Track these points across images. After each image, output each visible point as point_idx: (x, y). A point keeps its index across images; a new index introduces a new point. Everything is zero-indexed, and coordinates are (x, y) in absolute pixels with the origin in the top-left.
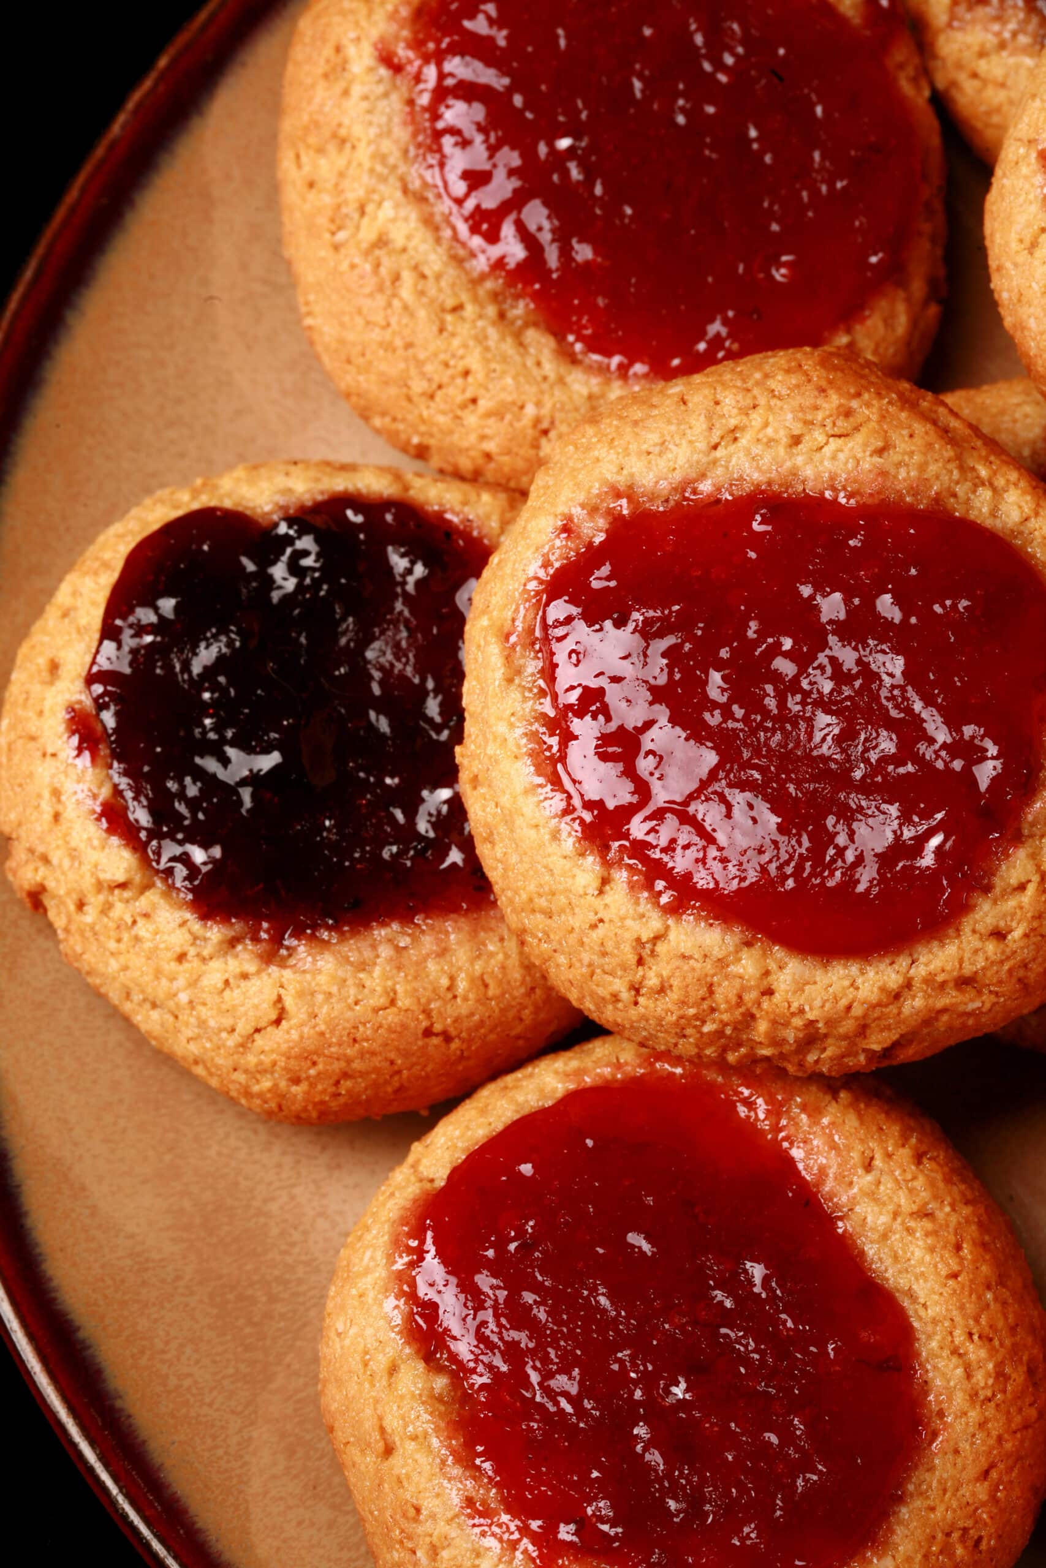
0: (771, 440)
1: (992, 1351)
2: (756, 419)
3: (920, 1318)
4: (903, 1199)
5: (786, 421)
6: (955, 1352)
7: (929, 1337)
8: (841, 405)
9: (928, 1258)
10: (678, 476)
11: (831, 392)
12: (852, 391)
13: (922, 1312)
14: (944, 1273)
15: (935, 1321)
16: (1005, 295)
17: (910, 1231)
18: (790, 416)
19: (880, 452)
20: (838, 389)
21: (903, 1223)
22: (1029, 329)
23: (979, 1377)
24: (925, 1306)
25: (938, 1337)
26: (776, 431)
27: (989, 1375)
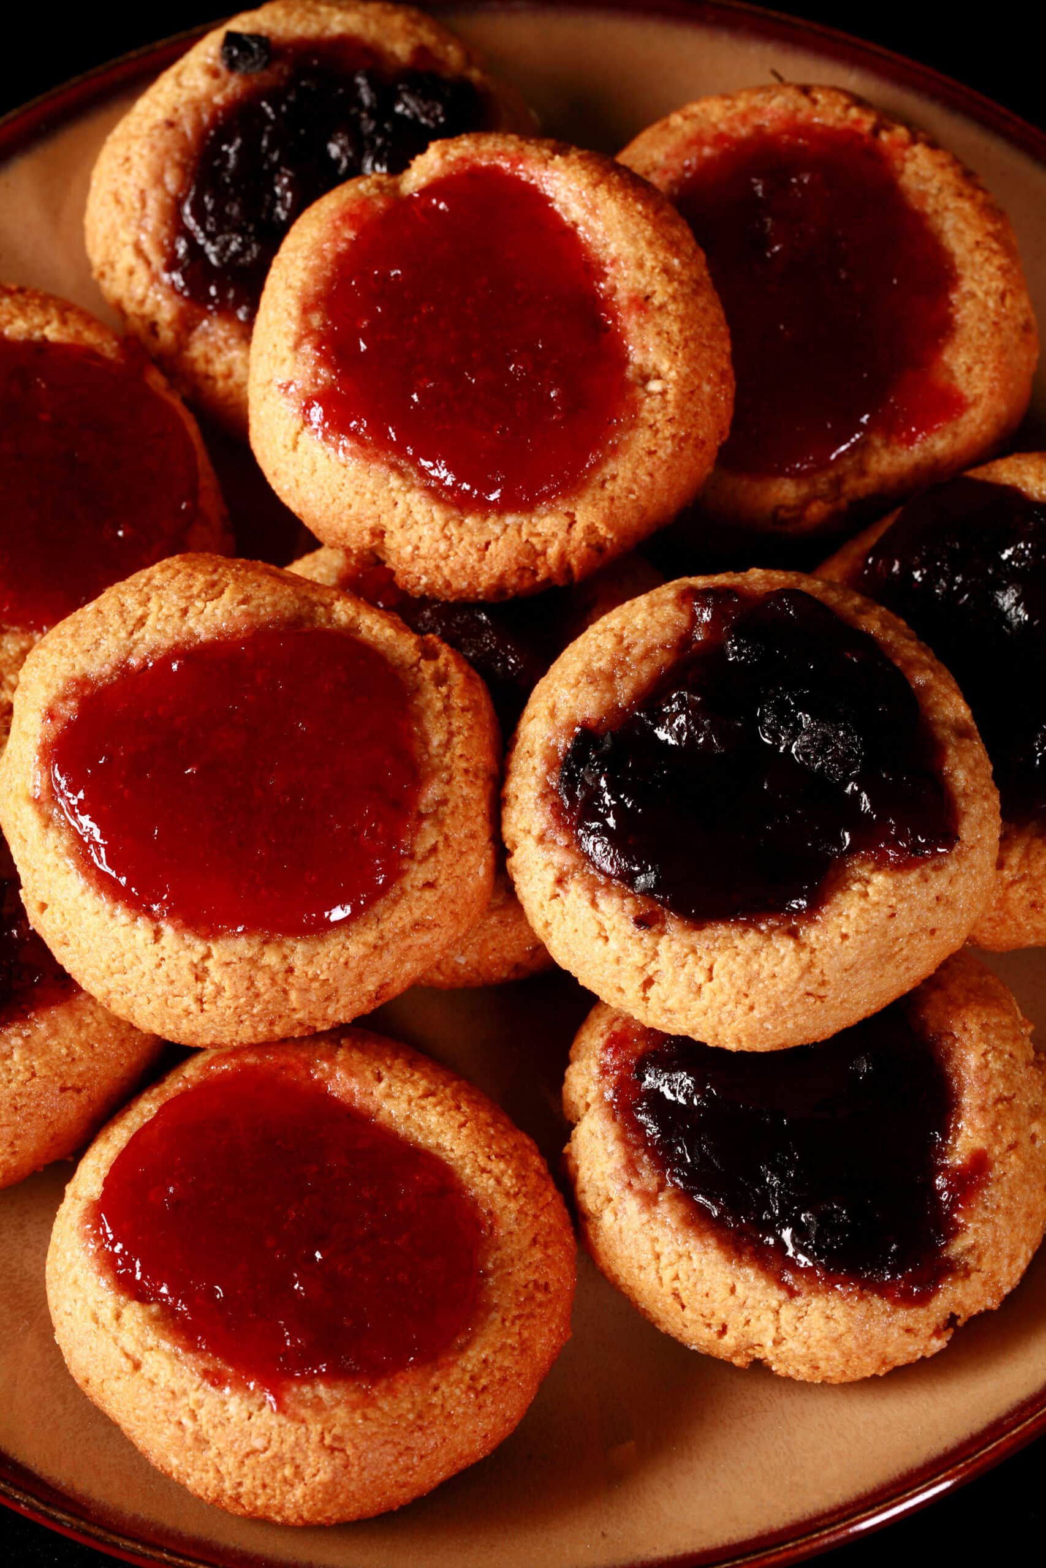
0: (167, 617)
1: (508, 1163)
2: (153, 605)
3: (452, 1159)
4: (411, 1091)
5: (173, 601)
6: (484, 1170)
7: (463, 1168)
8: (206, 581)
9: (442, 1120)
10: (113, 659)
11: (196, 574)
12: (210, 569)
13: (452, 1155)
14: (456, 1126)
15: (462, 1157)
17: (423, 1108)
18: (175, 597)
19: (244, 601)
20: (201, 571)
21: (417, 1104)
23: (507, 1181)
24: (452, 1150)
25: (469, 1166)
26: (169, 609)
27: (511, 1177)
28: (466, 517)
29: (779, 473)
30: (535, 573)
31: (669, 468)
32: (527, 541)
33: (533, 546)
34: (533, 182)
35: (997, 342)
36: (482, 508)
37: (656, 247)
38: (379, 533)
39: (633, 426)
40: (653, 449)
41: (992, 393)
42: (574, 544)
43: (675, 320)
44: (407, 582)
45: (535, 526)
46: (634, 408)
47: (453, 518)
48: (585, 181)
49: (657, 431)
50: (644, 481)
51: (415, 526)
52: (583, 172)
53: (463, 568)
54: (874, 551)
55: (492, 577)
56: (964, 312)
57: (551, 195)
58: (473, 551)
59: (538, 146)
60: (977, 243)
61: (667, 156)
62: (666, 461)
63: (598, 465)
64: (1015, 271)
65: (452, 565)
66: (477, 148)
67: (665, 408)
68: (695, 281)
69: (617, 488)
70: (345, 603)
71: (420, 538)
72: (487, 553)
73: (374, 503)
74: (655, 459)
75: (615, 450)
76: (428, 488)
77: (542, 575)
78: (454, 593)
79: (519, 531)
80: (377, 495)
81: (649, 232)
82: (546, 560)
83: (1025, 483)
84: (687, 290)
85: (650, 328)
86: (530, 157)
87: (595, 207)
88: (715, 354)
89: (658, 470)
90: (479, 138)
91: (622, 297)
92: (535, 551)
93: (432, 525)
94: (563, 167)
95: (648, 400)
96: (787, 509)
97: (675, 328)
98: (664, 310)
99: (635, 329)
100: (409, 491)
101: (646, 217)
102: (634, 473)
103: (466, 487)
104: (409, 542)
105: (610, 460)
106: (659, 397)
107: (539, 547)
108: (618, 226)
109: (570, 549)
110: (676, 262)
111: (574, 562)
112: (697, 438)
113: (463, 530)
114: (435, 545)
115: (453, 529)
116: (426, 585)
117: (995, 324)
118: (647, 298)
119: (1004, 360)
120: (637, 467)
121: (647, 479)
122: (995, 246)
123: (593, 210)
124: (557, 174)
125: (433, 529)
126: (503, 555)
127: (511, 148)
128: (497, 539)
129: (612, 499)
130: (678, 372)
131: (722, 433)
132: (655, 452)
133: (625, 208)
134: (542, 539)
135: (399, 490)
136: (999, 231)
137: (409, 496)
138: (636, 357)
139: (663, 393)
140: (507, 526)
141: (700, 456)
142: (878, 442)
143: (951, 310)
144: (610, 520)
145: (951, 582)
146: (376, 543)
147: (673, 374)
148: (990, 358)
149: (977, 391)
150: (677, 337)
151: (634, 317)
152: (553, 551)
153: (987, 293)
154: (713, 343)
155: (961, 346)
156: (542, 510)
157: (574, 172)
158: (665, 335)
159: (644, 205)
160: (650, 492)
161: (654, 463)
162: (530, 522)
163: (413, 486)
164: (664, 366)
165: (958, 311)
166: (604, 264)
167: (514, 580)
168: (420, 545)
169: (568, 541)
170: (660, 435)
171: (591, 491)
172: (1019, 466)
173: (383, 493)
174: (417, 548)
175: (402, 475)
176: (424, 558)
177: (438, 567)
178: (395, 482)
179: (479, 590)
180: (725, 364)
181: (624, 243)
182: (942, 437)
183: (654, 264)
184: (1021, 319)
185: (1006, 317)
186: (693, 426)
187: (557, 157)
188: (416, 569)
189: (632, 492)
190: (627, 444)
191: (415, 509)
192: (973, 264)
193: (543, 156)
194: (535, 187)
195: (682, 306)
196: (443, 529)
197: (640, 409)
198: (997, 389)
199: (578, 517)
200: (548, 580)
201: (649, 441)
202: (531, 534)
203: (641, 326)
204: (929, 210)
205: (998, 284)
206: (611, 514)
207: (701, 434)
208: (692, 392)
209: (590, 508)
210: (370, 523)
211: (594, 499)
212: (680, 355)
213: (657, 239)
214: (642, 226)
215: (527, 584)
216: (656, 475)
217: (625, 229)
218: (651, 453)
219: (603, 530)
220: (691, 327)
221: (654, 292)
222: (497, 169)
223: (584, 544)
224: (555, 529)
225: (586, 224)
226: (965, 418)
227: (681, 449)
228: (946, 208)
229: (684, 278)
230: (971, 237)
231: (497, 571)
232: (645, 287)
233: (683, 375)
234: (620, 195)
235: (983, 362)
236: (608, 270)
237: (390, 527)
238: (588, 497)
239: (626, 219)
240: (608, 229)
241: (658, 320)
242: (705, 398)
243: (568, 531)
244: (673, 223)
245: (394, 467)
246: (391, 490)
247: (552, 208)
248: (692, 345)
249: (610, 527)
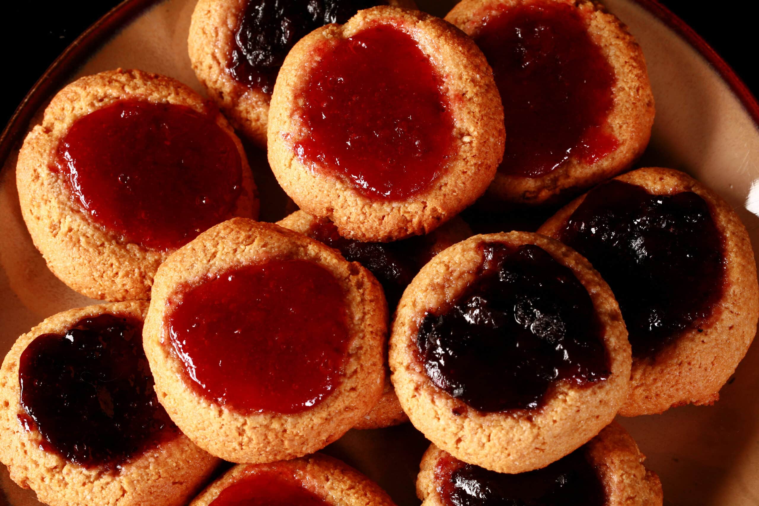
0: (227, 253)
2: (220, 247)
4: (342, 486)
5: (229, 245)
8: (246, 235)
9: (357, 501)
10: (200, 274)
11: (241, 232)
12: (248, 229)
16: (285, 185)
17: (348, 495)
18: (230, 243)
19: (264, 246)
20: (243, 230)
21: (345, 493)
22: (297, 193)
26: (228, 249)
28: (373, 203)
29: (527, 176)
30: (406, 230)
31: (473, 180)
32: (403, 215)
33: (406, 218)
34: (408, 33)
35: (634, 114)
36: (382, 199)
37: (468, 69)
38: (331, 210)
39: (456, 159)
40: (465, 170)
41: (631, 138)
42: (426, 217)
43: (477, 106)
44: (344, 233)
45: (407, 208)
46: (456, 150)
47: (367, 204)
48: (434, 34)
49: (467, 162)
50: (460, 186)
51: (348, 207)
52: (433, 30)
53: (372, 228)
54: (572, 217)
55: (385, 232)
56: (618, 98)
57: (417, 40)
58: (376, 220)
59: (411, 15)
60: (626, 62)
61: (474, 15)
62: (471, 177)
63: (438, 178)
64: (644, 77)
65: (366, 226)
66: (381, 15)
67: (471, 150)
68: (487, 85)
69: (447, 190)
70: (314, 246)
71: (351, 213)
72: (383, 221)
73: (328, 196)
74: (466, 175)
75: (446, 171)
76: (355, 189)
77: (410, 231)
78: (367, 239)
79: (399, 210)
80: (330, 192)
81: (465, 62)
82: (412, 224)
83: (647, 185)
84: (483, 91)
85: (465, 111)
86: (407, 21)
87: (438, 48)
88: (496, 122)
89: (467, 181)
90: (382, 9)
91: (451, 94)
92: (407, 220)
93: (357, 207)
94: (423, 27)
95: (463, 146)
96: (530, 192)
97: (477, 110)
98: (471, 101)
99: (457, 110)
100: (345, 190)
101: (464, 53)
102: (456, 183)
103: (374, 189)
104: (345, 215)
105: (444, 176)
106: (468, 145)
107: (408, 218)
108: (450, 58)
109: (424, 219)
110: (478, 76)
111: (426, 225)
112: (487, 164)
113: (371, 210)
114: (358, 217)
115: (366, 209)
116: (353, 235)
117: (634, 103)
118: (464, 94)
119: (637, 122)
120: (457, 180)
121: (462, 185)
122: (634, 64)
123: (438, 49)
124: (420, 30)
125: (357, 209)
126: (391, 222)
127: (398, 16)
128: (389, 214)
129: (445, 195)
130: (478, 132)
131: (499, 160)
132: (466, 172)
133: (453, 49)
134: (410, 215)
135: (341, 189)
136: (637, 56)
137: (345, 193)
138: (458, 124)
139: (471, 143)
140: (393, 208)
141: (488, 173)
142: (575, 162)
143: (612, 96)
144: (444, 206)
145: (610, 235)
146: (329, 214)
147: (475, 133)
148: (631, 121)
149: (624, 138)
150: (478, 115)
151: (457, 104)
152: (415, 220)
153: (630, 88)
154: (495, 117)
155: (617, 115)
156: (410, 200)
157: (429, 29)
158: (472, 114)
159: (462, 47)
160: (464, 191)
161: (465, 178)
162: (405, 206)
163: (347, 188)
164: (471, 129)
165: (616, 97)
166: (443, 77)
167: (396, 234)
168: (350, 216)
169: (423, 216)
170: (469, 164)
171: (434, 191)
172: (644, 175)
173: (333, 191)
174: (349, 218)
175: (342, 182)
176: (352, 223)
177: (359, 227)
178: (339, 185)
179: (379, 238)
180: (501, 126)
181: (453, 66)
182: (607, 160)
183: (467, 77)
184: (646, 100)
185: (639, 100)
186: (485, 159)
187: (420, 21)
188: (349, 227)
189: (454, 192)
190: (453, 168)
191: (348, 199)
192: (624, 73)
193: (413, 21)
194: (409, 35)
195: (480, 99)
196: (362, 209)
197: (459, 151)
198: (634, 136)
199: (428, 204)
200: (413, 233)
201: (463, 167)
202: (405, 212)
203: (460, 109)
204: (602, 45)
205: (636, 84)
206: (444, 202)
207: (489, 162)
208: (485, 142)
209: (434, 200)
210: (326, 205)
211: (436, 195)
212: (479, 124)
213: (469, 64)
214: (462, 58)
215: (402, 235)
216: (467, 183)
217: (453, 60)
218: (464, 173)
219: (440, 210)
220: (485, 109)
221: (467, 91)
222: (391, 26)
223: (431, 217)
224: (416, 210)
225: (434, 56)
226: (618, 151)
227: (479, 170)
228: (611, 44)
229: (482, 84)
230: (622, 60)
231: (388, 229)
232: (463, 89)
233: (480, 133)
234: (451, 42)
235: (627, 123)
236: (444, 80)
237: (336, 207)
238: (433, 195)
239: (454, 55)
240: (445, 59)
241: (469, 106)
242: (491, 145)
243: (423, 211)
244: (476, 56)
245: (338, 178)
246: (337, 189)
247: (418, 47)
248: (485, 118)
249: (444, 209)
